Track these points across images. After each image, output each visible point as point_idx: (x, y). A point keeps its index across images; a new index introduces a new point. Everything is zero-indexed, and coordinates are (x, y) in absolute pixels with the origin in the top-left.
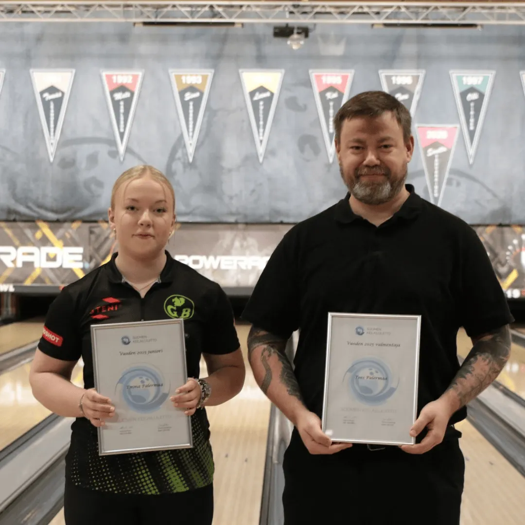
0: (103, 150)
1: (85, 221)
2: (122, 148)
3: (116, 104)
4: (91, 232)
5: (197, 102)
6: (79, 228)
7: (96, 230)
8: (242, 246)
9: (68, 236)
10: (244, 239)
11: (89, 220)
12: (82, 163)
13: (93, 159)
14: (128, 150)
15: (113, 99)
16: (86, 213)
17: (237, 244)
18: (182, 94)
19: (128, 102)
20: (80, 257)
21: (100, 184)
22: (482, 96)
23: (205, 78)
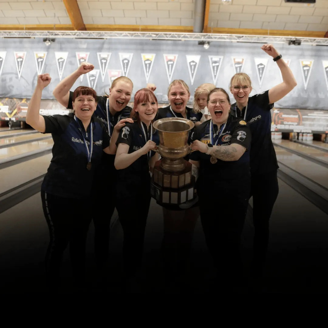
0: (14, 76)
1: (9, 98)
2: (19, 76)
3: (18, 62)
4: (11, 101)
5: (42, 62)
6: (8, 100)
7: (13, 101)
8: (55, 107)
9: (4, 102)
10: (56, 104)
11: (10, 98)
12: (8, 80)
13: (11, 79)
14: (21, 76)
15: (17, 61)
16: (8, 95)
17: (54, 106)
18: (38, 59)
19: (22, 62)
20: (8, 109)
21: (13, 87)
22: (129, 61)
23: (44, 54)
